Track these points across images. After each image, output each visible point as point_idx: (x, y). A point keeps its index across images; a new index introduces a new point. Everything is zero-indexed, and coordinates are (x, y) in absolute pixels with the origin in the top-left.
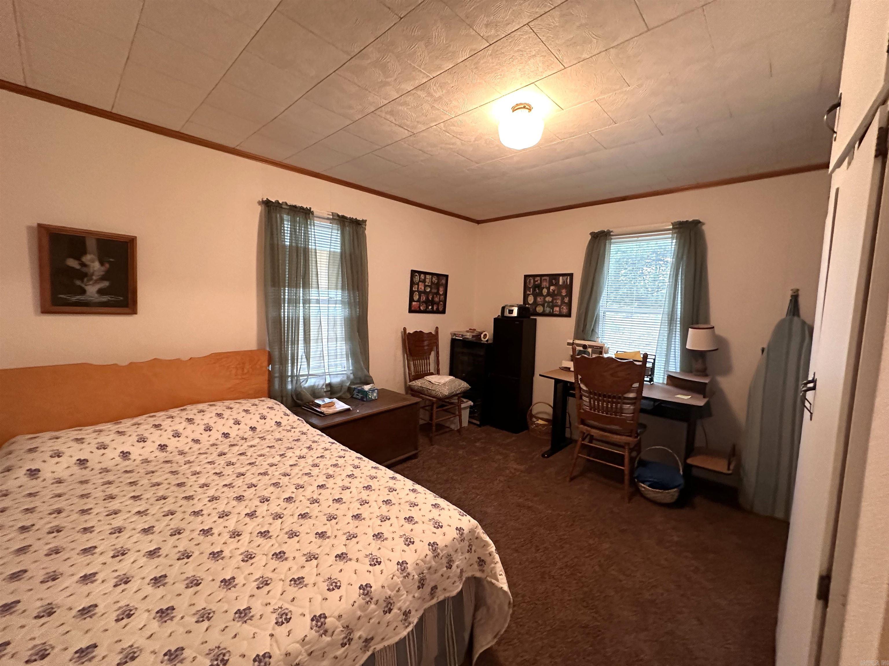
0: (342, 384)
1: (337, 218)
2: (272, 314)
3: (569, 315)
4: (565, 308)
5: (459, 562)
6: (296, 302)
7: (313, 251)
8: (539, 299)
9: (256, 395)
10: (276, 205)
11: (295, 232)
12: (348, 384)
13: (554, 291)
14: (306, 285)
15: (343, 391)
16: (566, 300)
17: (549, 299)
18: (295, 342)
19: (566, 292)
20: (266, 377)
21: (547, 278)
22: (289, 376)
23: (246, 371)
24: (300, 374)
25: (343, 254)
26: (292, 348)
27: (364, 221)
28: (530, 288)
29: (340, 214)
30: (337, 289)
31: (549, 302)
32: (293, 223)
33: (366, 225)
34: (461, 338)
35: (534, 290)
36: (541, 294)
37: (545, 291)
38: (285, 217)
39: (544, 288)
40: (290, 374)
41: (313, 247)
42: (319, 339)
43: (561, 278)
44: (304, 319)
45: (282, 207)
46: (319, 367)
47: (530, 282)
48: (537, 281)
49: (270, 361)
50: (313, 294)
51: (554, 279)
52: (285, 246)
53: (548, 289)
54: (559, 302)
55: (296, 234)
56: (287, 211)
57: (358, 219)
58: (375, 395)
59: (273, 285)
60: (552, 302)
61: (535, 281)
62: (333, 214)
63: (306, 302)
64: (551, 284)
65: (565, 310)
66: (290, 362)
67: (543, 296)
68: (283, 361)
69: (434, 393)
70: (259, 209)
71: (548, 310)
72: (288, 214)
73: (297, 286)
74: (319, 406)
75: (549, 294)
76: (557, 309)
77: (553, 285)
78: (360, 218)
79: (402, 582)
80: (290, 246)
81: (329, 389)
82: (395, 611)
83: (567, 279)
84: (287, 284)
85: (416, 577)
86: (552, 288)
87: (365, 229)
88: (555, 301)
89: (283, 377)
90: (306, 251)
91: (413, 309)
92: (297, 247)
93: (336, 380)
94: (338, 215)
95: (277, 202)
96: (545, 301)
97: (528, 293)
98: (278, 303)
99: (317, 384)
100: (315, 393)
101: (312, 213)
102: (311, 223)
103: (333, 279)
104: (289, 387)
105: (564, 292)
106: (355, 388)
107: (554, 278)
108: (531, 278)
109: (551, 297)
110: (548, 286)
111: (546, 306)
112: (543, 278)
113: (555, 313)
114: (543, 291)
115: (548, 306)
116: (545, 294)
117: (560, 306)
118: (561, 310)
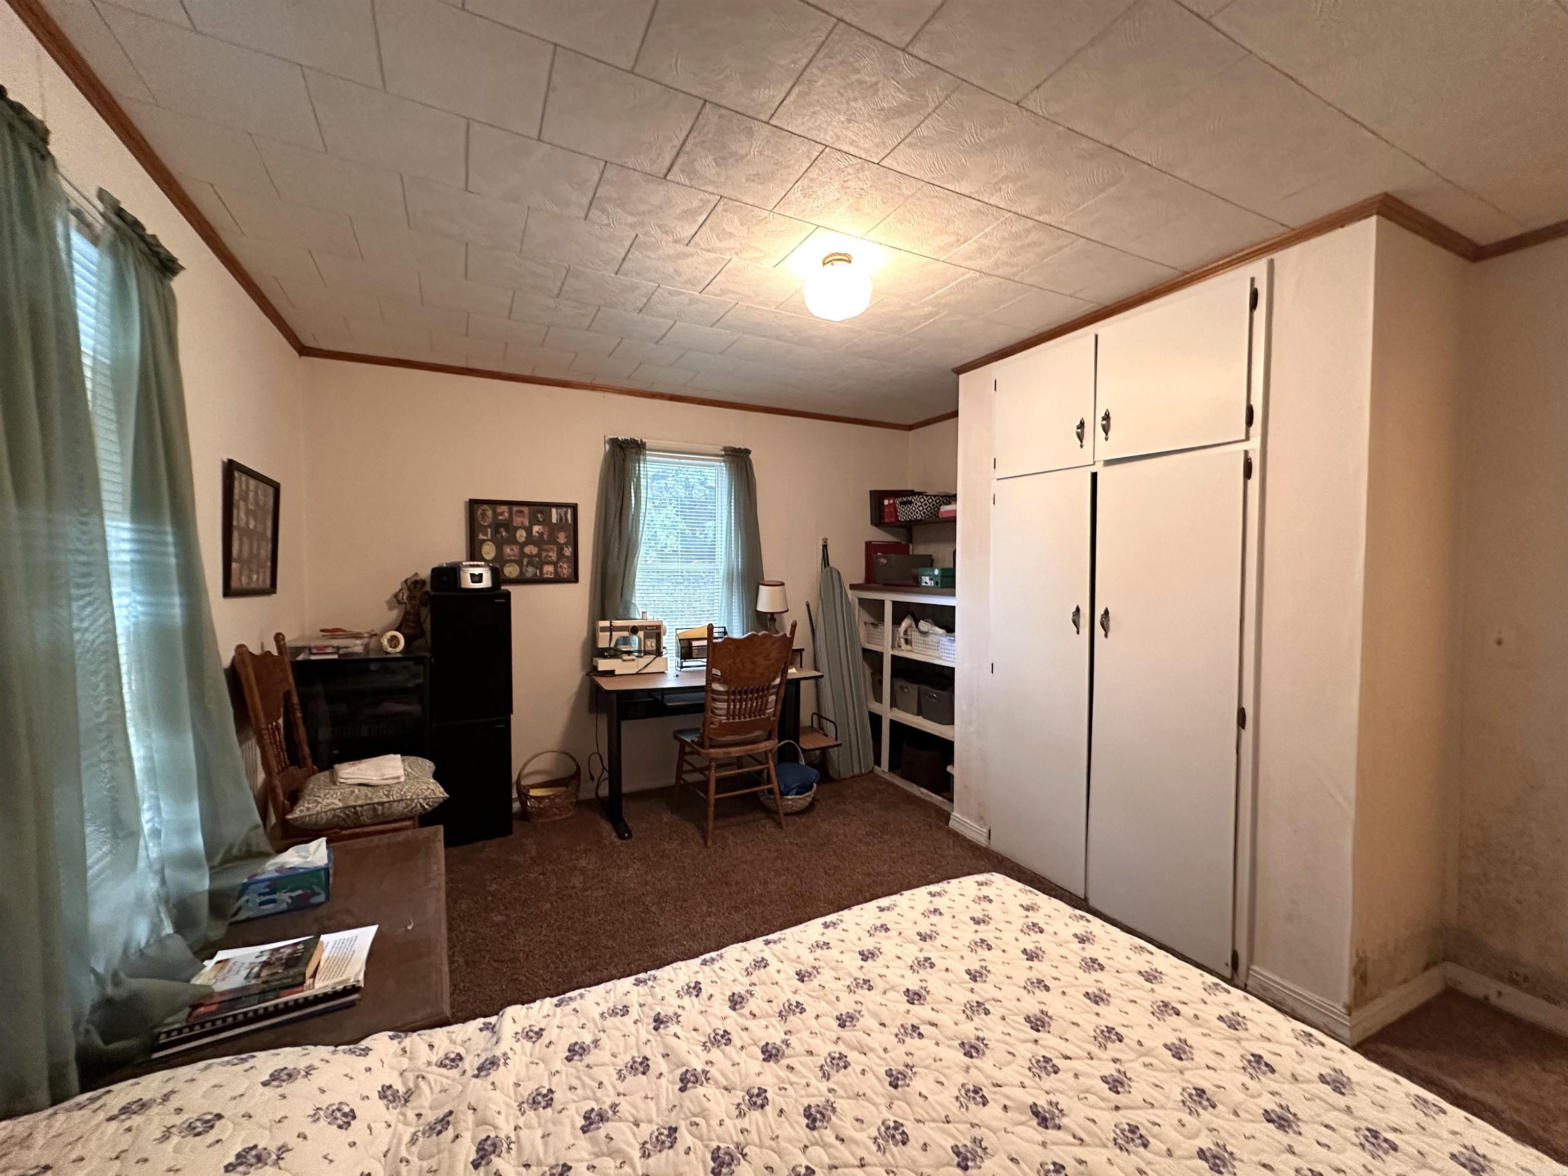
3: (574, 578)
4: (565, 566)
8: (508, 550)
13: (541, 535)
16: (568, 552)
17: (531, 550)
19: (566, 537)
21: (526, 509)
27: (177, 266)
28: (485, 527)
31: (530, 556)
34: (336, 657)
35: (496, 531)
36: (513, 541)
37: (521, 535)
39: (517, 528)
43: (554, 510)
47: (484, 514)
48: (502, 514)
51: (541, 512)
53: (529, 530)
54: (553, 556)
60: (539, 555)
61: (496, 514)
64: (534, 521)
65: (566, 570)
67: (517, 543)
71: (530, 572)
75: (530, 540)
76: (549, 569)
77: (538, 523)
83: (566, 513)
86: (536, 528)
88: (544, 554)
96: (523, 554)
97: (481, 537)
105: (562, 538)
107: (540, 509)
108: (486, 507)
109: (535, 545)
110: (527, 524)
111: (525, 563)
112: (515, 509)
113: (546, 576)
114: (518, 535)
115: (530, 563)
116: (522, 540)
117: (555, 564)
118: (559, 569)
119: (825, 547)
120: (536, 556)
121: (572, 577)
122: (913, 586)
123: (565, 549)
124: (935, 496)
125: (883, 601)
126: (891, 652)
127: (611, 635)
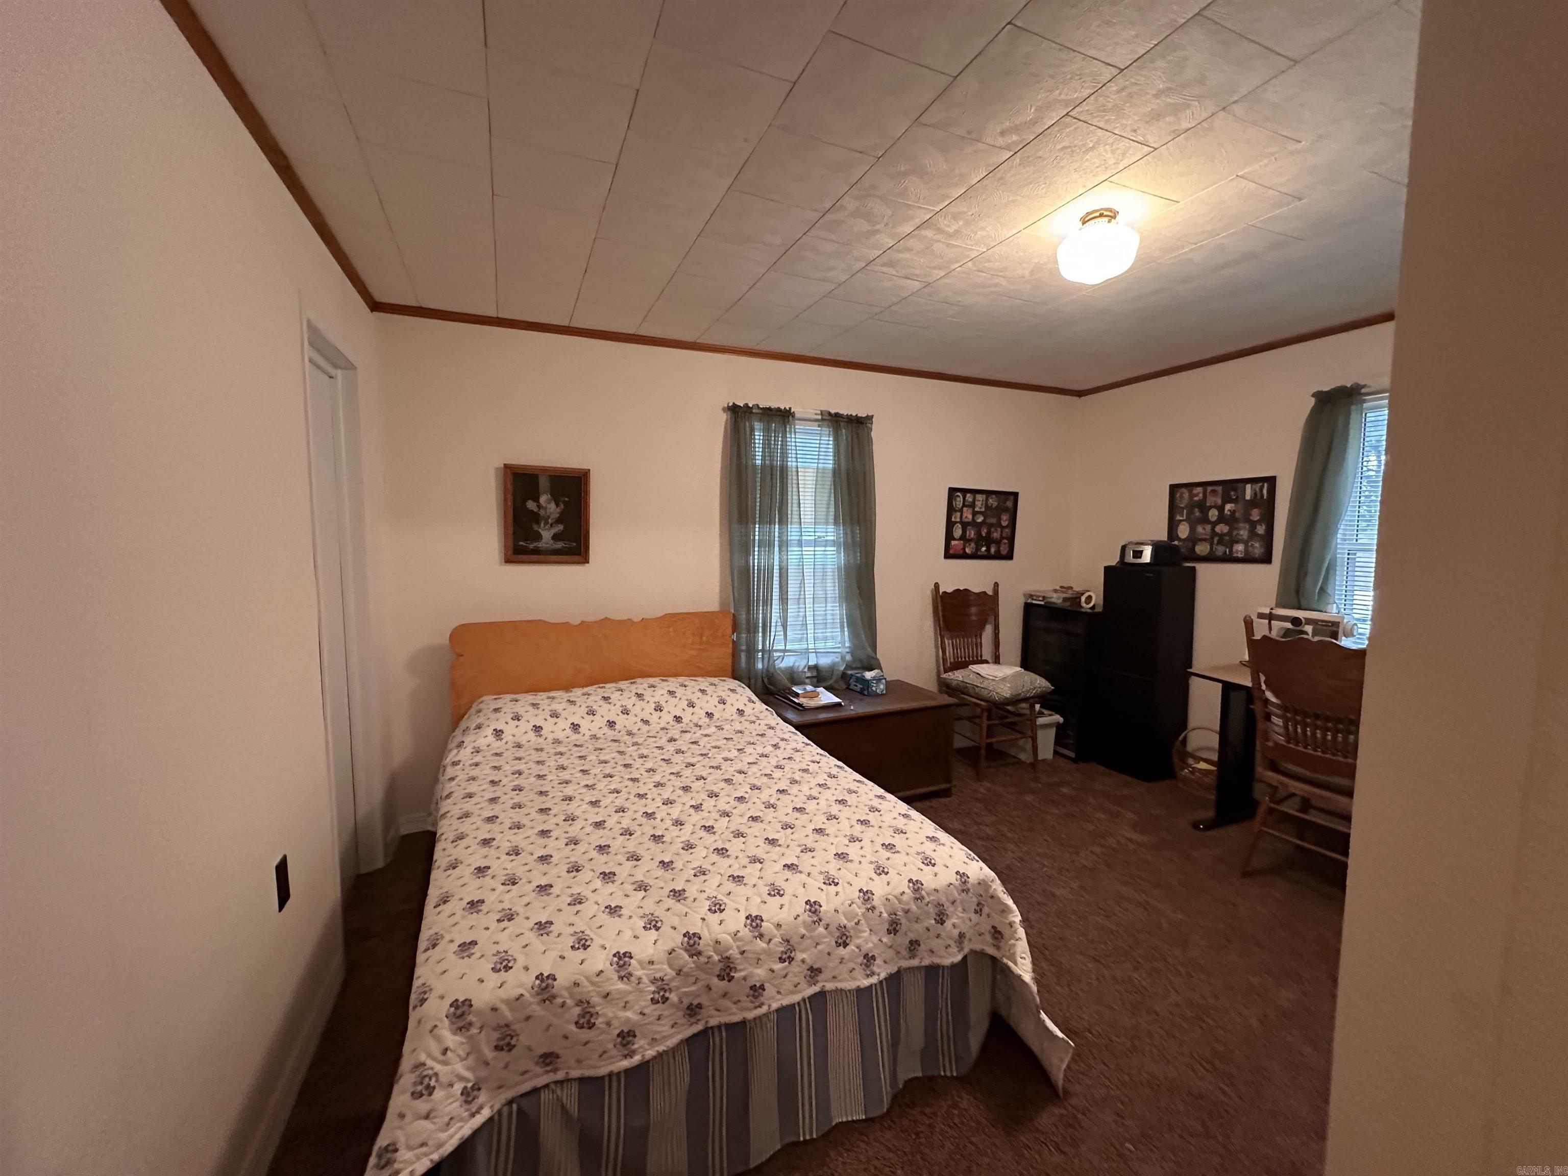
0: (832, 668)
1: (828, 418)
2: (739, 562)
3: (1267, 559)
4: (1257, 545)
5: (957, 920)
6: (771, 545)
7: (794, 470)
8: (1200, 529)
9: (716, 673)
10: (745, 409)
11: (769, 444)
12: (842, 668)
13: (1233, 512)
14: (783, 521)
15: (835, 677)
16: (1261, 530)
17: (1222, 528)
18: (767, 602)
19: (1261, 514)
20: (729, 650)
21: (1219, 489)
22: (758, 651)
23: (704, 638)
24: (774, 648)
25: (836, 472)
26: (763, 610)
27: (870, 418)
28: (1183, 508)
29: (833, 412)
30: (827, 523)
31: (1221, 536)
32: (767, 431)
33: (872, 424)
34: (1042, 603)
35: (1190, 513)
36: (1205, 520)
37: (1213, 514)
38: (757, 425)
39: (1211, 507)
40: (760, 647)
41: (794, 464)
42: (801, 599)
43: (1248, 486)
44: (781, 569)
45: (752, 413)
46: (801, 640)
47: (1181, 497)
48: (1197, 495)
49: (735, 627)
50: (793, 532)
51: (1235, 490)
52: (754, 465)
53: (1221, 509)
54: (1244, 533)
55: (769, 448)
56: (759, 416)
57: (860, 415)
58: (882, 687)
59: (740, 522)
60: (1229, 533)
61: (1192, 496)
62: (822, 413)
63: (784, 544)
64: (1227, 499)
65: (1257, 549)
66: (760, 630)
67: (1208, 522)
68: (752, 629)
69: (985, 693)
70: (724, 417)
71: (1220, 550)
72: (760, 420)
73: (771, 522)
74: (797, 695)
75: (1221, 519)
76: (1239, 548)
77: (1230, 501)
78: (862, 414)
79: (863, 914)
80: (763, 466)
81: (815, 674)
82: (852, 947)
83: (1262, 487)
84: (757, 520)
85: (885, 915)
86: (1228, 507)
87: (871, 429)
88: (1235, 533)
89: (751, 651)
90: (784, 470)
91: (951, 552)
92: (772, 467)
93: (825, 661)
94: (830, 414)
95: (746, 405)
96: (1214, 533)
97: (1178, 518)
98: (745, 547)
99: (797, 664)
100: (794, 677)
101: (793, 415)
102: (790, 429)
103: (822, 509)
104: (760, 666)
105: (1255, 515)
106: (851, 675)
107: (1231, 487)
108: (1184, 490)
109: (1226, 524)
110: (1219, 501)
111: (1215, 541)
112: (1209, 489)
113: (1235, 555)
114: (1210, 514)
115: (1220, 542)
116: (1214, 519)
117: (1246, 543)
118: (1250, 549)
120: (1226, 534)
121: (1266, 556)
123: (1258, 527)
127: (1270, 623)
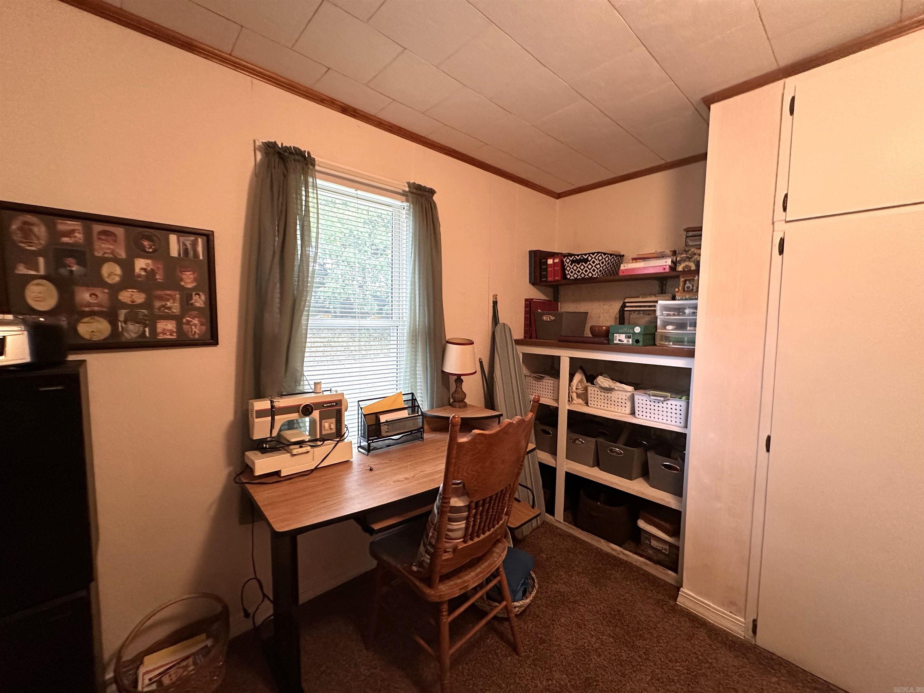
3: (210, 341)
4: (196, 321)
13: (151, 274)
16: (199, 301)
19: (195, 280)
21: (119, 231)
28: (37, 254)
31: (133, 307)
36: (92, 280)
39: (105, 260)
43: (173, 238)
48: (69, 233)
53: (126, 265)
54: (175, 307)
60: (148, 304)
67: (102, 284)
75: (129, 281)
77: (145, 255)
83: (194, 244)
86: (140, 264)
88: (158, 304)
97: (22, 270)
108: (30, 218)
109: (141, 290)
110: (123, 255)
111: (122, 317)
112: (98, 228)
113: (161, 337)
115: (132, 318)
117: (178, 319)
118: (185, 327)
119: (495, 303)
120: (140, 306)
121: (209, 336)
122: (604, 344)
123: (195, 297)
124: (611, 255)
125: (559, 357)
126: (568, 407)
127: (273, 420)
